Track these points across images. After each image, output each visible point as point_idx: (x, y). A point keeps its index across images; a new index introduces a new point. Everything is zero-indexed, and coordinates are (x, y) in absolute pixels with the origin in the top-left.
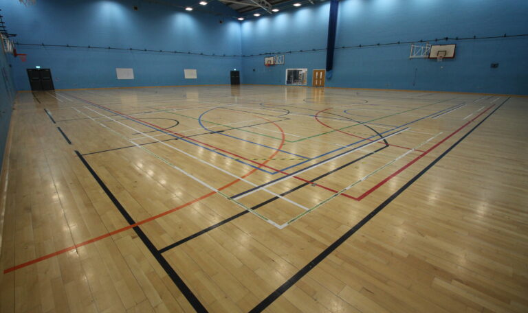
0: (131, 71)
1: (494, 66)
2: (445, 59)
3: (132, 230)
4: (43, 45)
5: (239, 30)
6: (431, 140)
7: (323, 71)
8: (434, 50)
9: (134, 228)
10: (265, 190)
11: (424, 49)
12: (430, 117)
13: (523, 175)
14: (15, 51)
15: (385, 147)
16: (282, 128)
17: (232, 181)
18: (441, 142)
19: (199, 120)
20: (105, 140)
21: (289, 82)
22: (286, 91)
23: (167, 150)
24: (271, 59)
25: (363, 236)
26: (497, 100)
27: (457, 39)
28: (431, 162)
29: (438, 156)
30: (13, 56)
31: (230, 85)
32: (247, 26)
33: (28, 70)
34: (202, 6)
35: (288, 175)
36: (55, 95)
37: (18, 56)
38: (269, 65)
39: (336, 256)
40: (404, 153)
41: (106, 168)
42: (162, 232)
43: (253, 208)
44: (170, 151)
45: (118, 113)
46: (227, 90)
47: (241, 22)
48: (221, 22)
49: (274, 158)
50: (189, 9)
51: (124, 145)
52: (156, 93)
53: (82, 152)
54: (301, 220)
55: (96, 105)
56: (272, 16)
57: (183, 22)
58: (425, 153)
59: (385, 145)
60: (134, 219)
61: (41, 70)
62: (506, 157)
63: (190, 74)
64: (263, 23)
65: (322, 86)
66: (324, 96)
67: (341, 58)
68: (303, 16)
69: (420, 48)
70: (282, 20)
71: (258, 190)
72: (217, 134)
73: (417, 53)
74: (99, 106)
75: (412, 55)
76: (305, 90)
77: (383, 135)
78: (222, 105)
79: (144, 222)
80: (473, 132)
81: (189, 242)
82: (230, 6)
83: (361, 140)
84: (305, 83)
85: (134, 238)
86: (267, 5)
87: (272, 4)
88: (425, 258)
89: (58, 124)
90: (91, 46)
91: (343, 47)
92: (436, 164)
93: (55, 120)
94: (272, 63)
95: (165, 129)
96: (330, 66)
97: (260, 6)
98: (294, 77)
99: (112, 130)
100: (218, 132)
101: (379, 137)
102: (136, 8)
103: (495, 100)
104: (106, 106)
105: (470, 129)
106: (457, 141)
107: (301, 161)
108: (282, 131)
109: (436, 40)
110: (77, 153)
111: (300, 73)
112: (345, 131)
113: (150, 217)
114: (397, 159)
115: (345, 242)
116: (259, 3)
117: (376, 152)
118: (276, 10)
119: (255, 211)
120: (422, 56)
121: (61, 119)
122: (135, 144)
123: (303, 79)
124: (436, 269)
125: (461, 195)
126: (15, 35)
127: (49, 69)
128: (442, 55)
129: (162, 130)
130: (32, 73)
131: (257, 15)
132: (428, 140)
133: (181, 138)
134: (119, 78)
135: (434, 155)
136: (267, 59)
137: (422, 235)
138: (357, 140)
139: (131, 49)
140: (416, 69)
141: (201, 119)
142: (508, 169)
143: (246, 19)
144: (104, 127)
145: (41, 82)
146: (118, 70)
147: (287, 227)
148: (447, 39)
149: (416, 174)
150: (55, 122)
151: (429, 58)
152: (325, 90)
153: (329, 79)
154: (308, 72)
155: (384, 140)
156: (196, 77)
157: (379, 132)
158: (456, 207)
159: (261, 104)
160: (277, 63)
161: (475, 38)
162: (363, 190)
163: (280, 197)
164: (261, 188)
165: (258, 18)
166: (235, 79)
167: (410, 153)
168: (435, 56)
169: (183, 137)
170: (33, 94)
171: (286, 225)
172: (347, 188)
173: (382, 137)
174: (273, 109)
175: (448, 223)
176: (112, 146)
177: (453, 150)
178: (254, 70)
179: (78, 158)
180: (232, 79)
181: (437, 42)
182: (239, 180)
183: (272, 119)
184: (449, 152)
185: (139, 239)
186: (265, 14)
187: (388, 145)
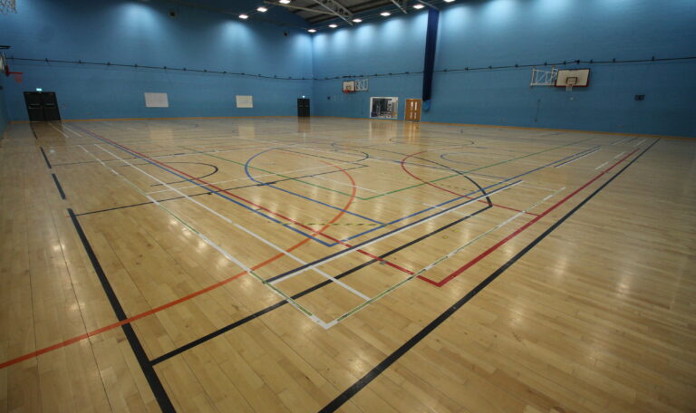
0: (165, 96)
1: (640, 98)
2: (575, 88)
3: (120, 330)
4: (47, 60)
5: (310, 45)
6: (548, 199)
7: (418, 101)
8: (563, 76)
9: (123, 326)
10: (316, 270)
11: (549, 75)
12: (552, 166)
13: (666, 251)
14: (6, 68)
15: (486, 209)
16: (354, 178)
17: (273, 256)
18: (562, 202)
19: (246, 166)
20: (112, 193)
21: (374, 114)
22: (370, 126)
23: (195, 209)
24: (352, 84)
25: (438, 340)
26: (642, 142)
27: (591, 62)
28: (545, 230)
29: (556, 222)
30: (4, 75)
31: (297, 117)
32: (320, 40)
33: (25, 93)
34: (261, 13)
35: (351, 248)
36: (60, 128)
37: (11, 75)
38: (349, 92)
39: (396, 370)
40: (512, 216)
41: (105, 235)
42: (160, 332)
43: (294, 298)
44: (198, 211)
45: (139, 155)
46: (293, 124)
47: (312, 35)
48: (286, 34)
49: (336, 222)
50: (244, 17)
51: (136, 201)
52: (197, 126)
53: (76, 211)
54: (356, 315)
55: (111, 143)
56: (352, 27)
57: (236, 33)
58: (539, 217)
59: (487, 205)
60: (126, 313)
61: (42, 92)
62: (646, 224)
63: (244, 102)
64: (341, 37)
65: (417, 120)
66: (419, 134)
67: (441, 84)
68: (394, 28)
69: (543, 73)
70: (365, 33)
71: (306, 269)
72: (266, 187)
73: (540, 80)
74: (116, 145)
75: (534, 82)
76: (395, 124)
77: (486, 191)
78: (281, 145)
79: (138, 317)
80: (605, 188)
81: (194, 349)
82: (298, 14)
83: (456, 197)
84: (396, 117)
85: (119, 341)
86: (347, 14)
87: (353, 12)
88: (518, 374)
89: (54, 171)
90: (111, 63)
91: (445, 71)
92: (551, 233)
93: (51, 163)
94: (353, 89)
95: (197, 179)
96: (427, 94)
97: (336, 14)
98: (381, 107)
99: (125, 179)
100: (268, 184)
101: (481, 193)
102: (172, 14)
103: (640, 143)
104: (125, 145)
105: (601, 184)
106: (583, 200)
107: (372, 227)
108: (354, 184)
109: (565, 63)
110: (71, 212)
111: (389, 102)
112: (438, 184)
113: (149, 309)
114: (500, 226)
115: (412, 350)
116: (336, 11)
117: (473, 215)
118: (357, 21)
119: (297, 300)
120: (546, 84)
121: (59, 162)
122: (153, 200)
123: (393, 110)
124: (530, 391)
125: (579, 280)
126: (8, 47)
127: (54, 93)
128: (572, 82)
129: (192, 180)
130: (31, 97)
131: (333, 26)
132: (545, 199)
133: (216, 192)
134: (148, 105)
135: (550, 220)
136: (345, 84)
137: (518, 339)
138: (451, 197)
139: (165, 68)
140: (539, 101)
141: (250, 164)
142: (646, 241)
143: (319, 32)
144: (116, 175)
145: (43, 110)
146: (146, 95)
147: (336, 326)
148: (578, 62)
149: (523, 248)
150: (50, 167)
151: (555, 86)
152: (421, 126)
153: (427, 111)
154: (399, 101)
155: (488, 198)
156: (251, 106)
157: (482, 186)
158: (570, 297)
159: (333, 145)
160: (359, 89)
161: (614, 61)
162: (448, 270)
163: (335, 280)
164: (310, 267)
165: (335, 30)
166: (304, 110)
167: (519, 218)
168: (563, 84)
169: (219, 191)
170: (31, 125)
171: (335, 322)
172: (427, 268)
173: (485, 194)
174: (347, 152)
175: (555, 321)
176: (120, 203)
177: (576, 212)
178: (329, 98)
179: (70, 219)
180: (299, 108)
181: (565, 65)
182: (283, 254)
183: (343, 165)
184: (571, 216)
185: (126, 344)
186: (343, 25)
187: (491, 206)
